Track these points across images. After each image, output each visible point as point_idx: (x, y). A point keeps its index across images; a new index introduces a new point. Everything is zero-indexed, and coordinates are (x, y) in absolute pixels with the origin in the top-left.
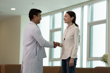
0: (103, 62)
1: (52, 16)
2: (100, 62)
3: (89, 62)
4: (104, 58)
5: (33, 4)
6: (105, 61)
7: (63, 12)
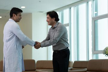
0: (105, 55)
1: (61, 12)
2: (102, 55)
3: (95, 55)
4: (105, 51)
6: (106, 54)
7: (70, 8)
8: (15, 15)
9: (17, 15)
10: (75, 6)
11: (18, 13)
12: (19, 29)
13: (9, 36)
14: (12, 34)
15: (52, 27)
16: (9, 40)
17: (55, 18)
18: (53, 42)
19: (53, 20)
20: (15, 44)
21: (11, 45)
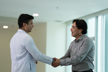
5: (58, 8)
7: (97, 17)
8: (26, 25)
9: (28, 24)
10: (103, 15)
11: (29, 21)
12: (33, 44)
13: (20, 52)
14: (25, 51)
15: (76, 39)
16: (20, 58)
17: (82, 30)
18: (76, 59)
19: (80, 31)
20: (28, 64)
21: (24, 64)
